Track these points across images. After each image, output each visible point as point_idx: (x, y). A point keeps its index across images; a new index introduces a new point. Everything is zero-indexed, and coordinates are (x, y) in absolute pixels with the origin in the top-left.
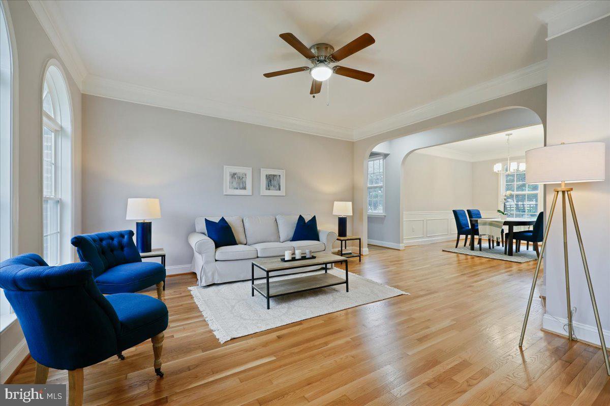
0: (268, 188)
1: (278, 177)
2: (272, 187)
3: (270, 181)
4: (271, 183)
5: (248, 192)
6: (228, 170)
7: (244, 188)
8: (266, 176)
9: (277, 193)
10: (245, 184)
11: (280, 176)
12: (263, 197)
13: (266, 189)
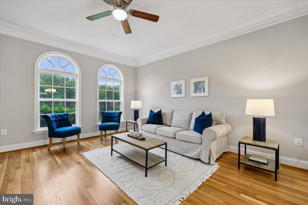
0: (195, 92)
1: (203, 83)
2: (198, 90)
3: (197, 86)
4: (197, 87)
5: (183, 95)
6: (173, 84)
7: (181, 93)
8: (194, 83)
9: (202, 94)
10: (182, 91)
11: (204, 81)
12: (191, 98)
13: (194, 92)
